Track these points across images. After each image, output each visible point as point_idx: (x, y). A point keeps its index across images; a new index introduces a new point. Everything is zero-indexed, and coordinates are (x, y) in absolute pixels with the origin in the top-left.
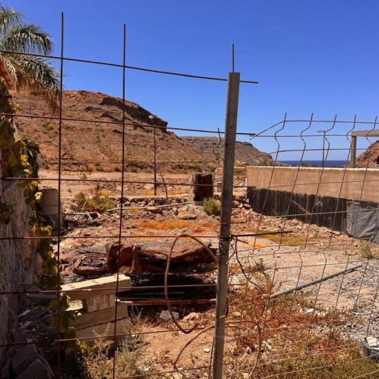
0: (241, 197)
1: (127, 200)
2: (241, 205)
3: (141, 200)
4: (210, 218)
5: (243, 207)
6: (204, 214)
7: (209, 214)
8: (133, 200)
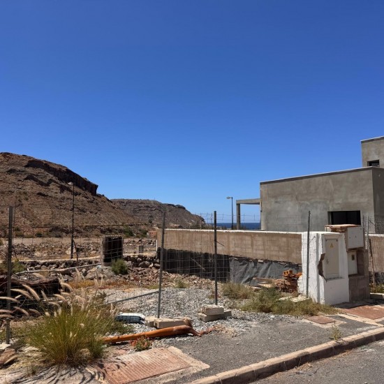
0: (151, 258)
1: (38, 263)
2: (152, 265)
3: (52, 263)
4: (117, 277)
5: (154, 266)
6: (112, 273)
7: (116, 273)
8: (44, 264)
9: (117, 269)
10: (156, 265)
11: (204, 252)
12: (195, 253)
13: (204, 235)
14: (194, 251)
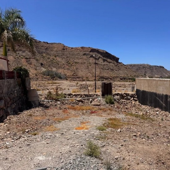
0: (132, 95)
1: (72, 95)
2: (132, 99)
3: (78, 95)
4: (107, 105)
5: (133, 99)
6: (104, 103)
7: (107, 103)
8: (75, 95)
9: (108, 101)
10: (135, 99)
11: (165, 94)
12: (159, 94)
13: (165, 82)
14: (158, 93)
